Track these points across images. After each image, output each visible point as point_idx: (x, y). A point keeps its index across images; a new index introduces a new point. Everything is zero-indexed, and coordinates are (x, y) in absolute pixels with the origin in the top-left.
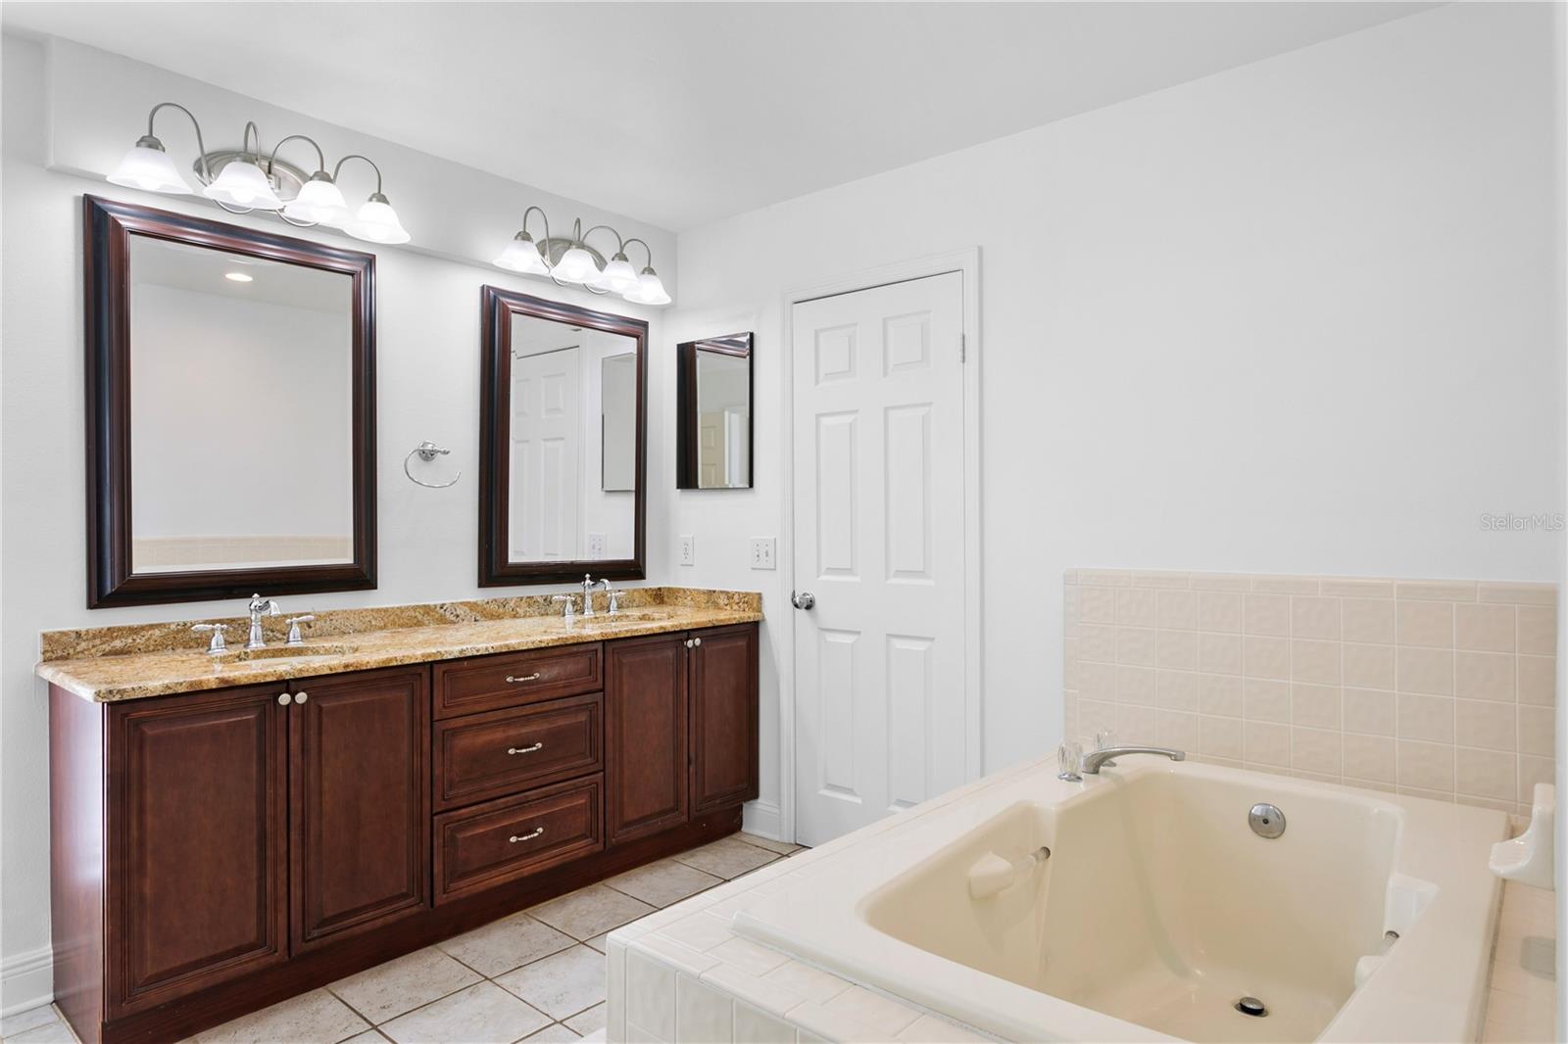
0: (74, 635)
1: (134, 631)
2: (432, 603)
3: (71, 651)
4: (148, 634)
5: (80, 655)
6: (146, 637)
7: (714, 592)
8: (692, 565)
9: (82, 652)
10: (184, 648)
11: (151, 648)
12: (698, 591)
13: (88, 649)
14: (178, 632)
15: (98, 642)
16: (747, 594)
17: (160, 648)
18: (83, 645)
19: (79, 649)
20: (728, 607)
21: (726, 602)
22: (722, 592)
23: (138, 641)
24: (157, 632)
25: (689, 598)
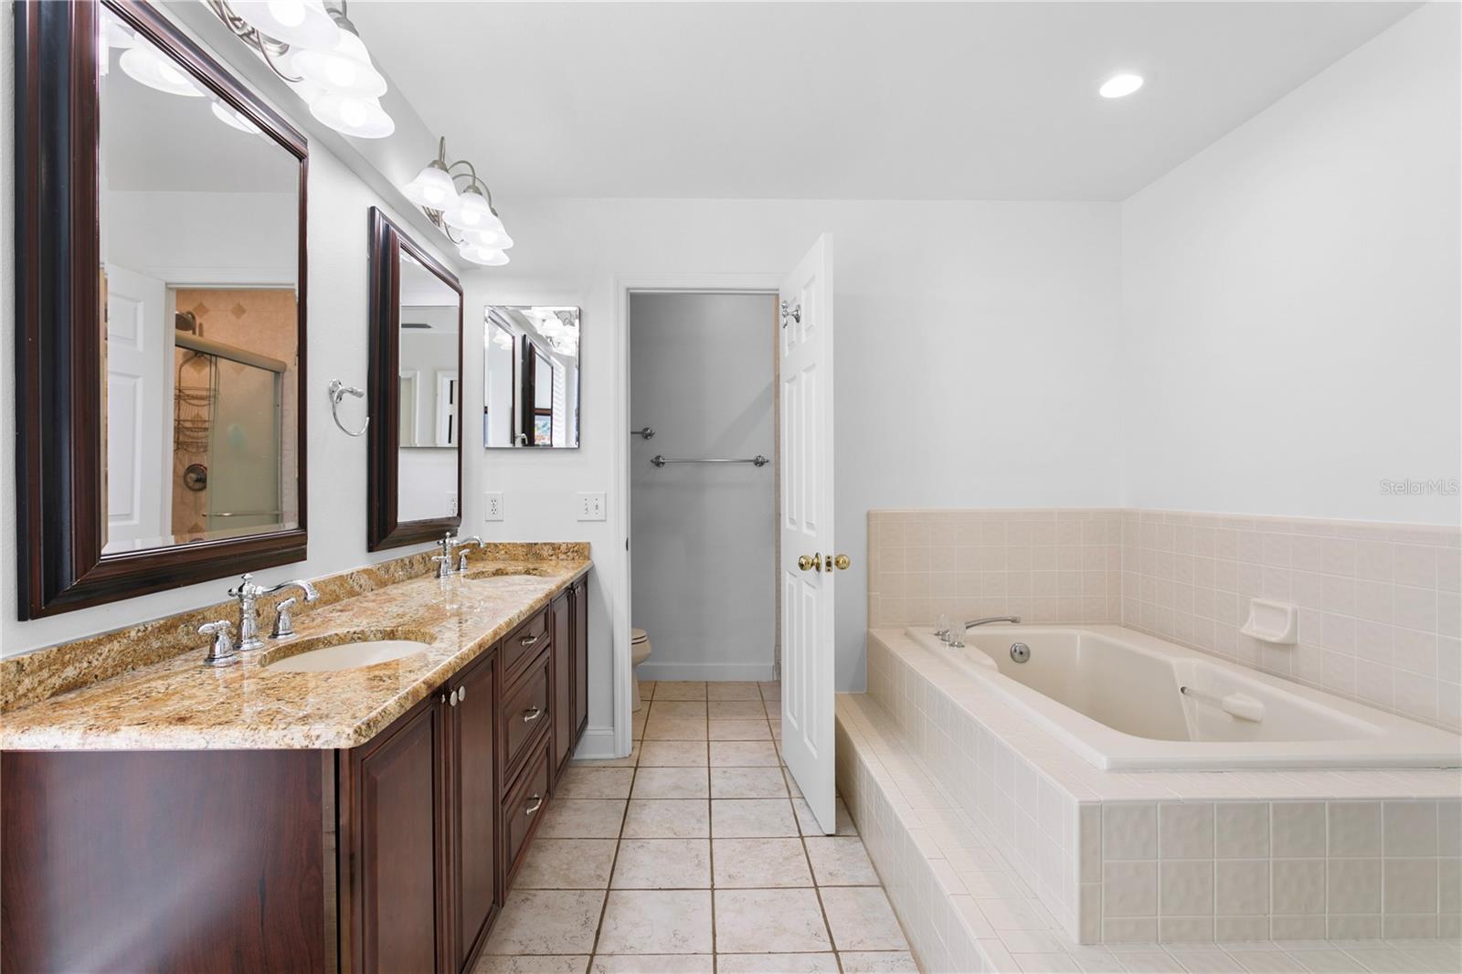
0: (13, 668)
1: (91, 646)
2: (345, 572)
3: (11, 697)
4: (105, 650)
5: (24, 702)
6: (103, 656)
7: (535, 544)
8: (502, 521)
9: (25, 695)
10: (145, 665)
11: (109, 673)
12: (515, 545)
13: (34, 689)
14: (139, 640)
15: (45, 673)
16: (577, 544)
17: (119, 669)
18: (27, 682)
19: (21, 690)
20: (554, 557)
21: (551, 552)
22: (545, 544)
23: (95, 663)
24: (116, 646)
25: (503, 552)
